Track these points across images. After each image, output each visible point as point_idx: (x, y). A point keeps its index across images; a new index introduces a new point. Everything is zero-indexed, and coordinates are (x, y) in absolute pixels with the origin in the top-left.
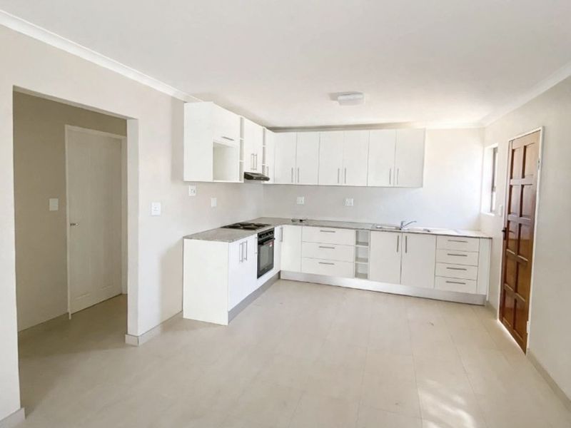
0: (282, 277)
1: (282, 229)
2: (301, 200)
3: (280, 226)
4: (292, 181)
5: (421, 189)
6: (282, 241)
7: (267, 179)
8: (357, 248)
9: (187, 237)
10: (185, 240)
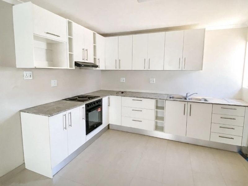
0: (110, 128)
1: (109, 98)
2: (123, 80)
3: (108, 97)
4: (116, 68)
5: (201, 71)
6: (109, 106)
7: (97, 66)
8: (157, 111)
9: (23, 111)
10: (22, 113)
